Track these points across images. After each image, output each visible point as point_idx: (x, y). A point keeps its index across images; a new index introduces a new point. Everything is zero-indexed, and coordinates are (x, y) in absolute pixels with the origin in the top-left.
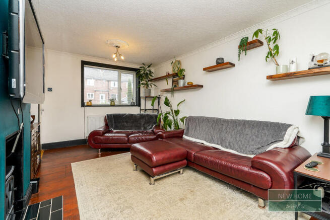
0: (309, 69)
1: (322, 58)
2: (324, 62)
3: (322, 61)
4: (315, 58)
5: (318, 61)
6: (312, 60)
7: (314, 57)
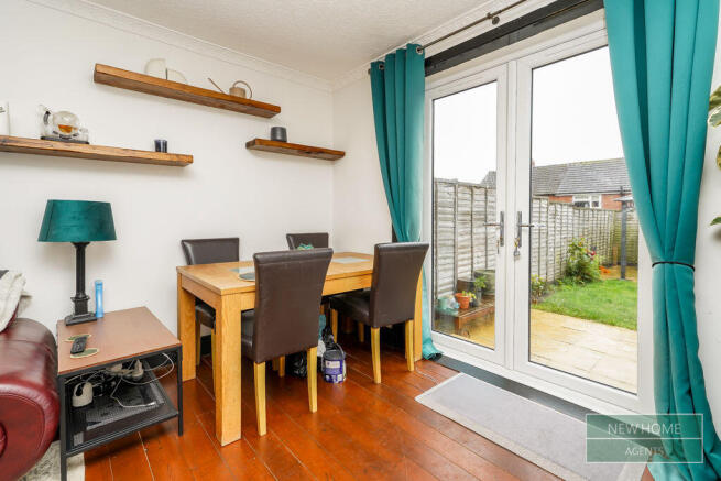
0: (43, 138)
1: (67, 121)
2: (73, 132)
3: (68, 129)
4: (50, 117)
5: (60, 127)
6: (46, 120)
7: (48, 113)
